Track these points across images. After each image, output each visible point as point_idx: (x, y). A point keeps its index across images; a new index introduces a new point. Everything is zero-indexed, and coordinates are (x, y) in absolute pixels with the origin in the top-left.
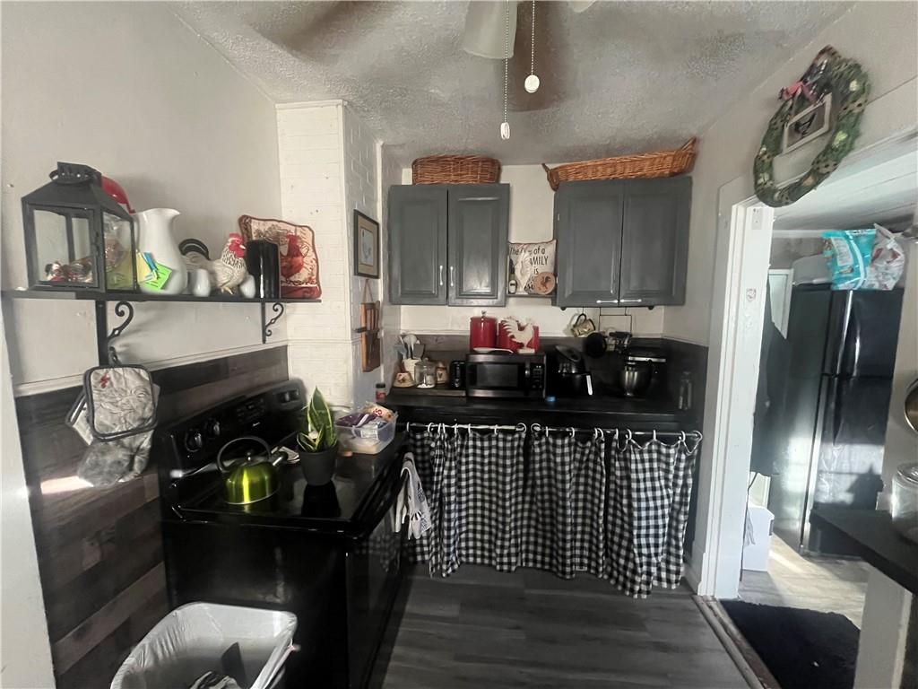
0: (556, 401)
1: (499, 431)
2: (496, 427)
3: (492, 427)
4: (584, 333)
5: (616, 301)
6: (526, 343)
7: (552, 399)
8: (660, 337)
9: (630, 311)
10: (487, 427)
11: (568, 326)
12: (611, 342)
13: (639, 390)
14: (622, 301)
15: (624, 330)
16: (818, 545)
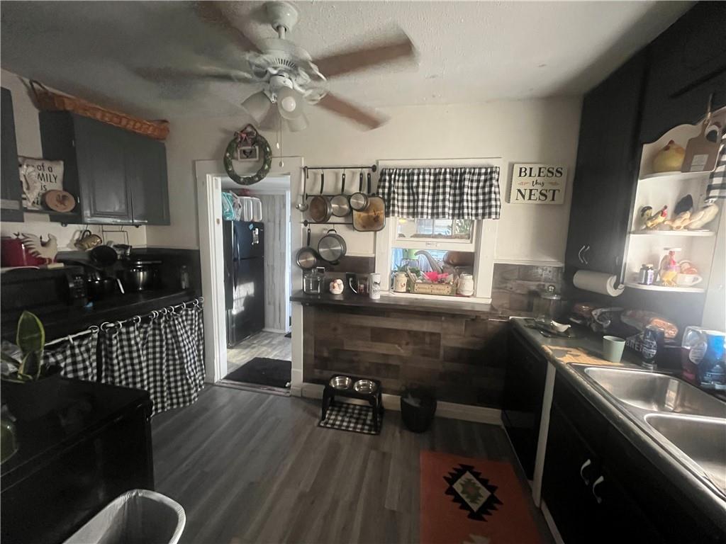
0: (94, 306)
1: (74, 339)
2: (70, 337)
3: (66, 338)
4: (90, 246)
5: (131, 221)
6: (53, 258)
7: (90, 305)
8: (146, 247)
9: (125, 228)
10: (62, 339)
11: (71, 241)
12: (119, 252)
13: (147, 285)
14: (135, 221)
15: (122, 243)
16: (235, 340)
